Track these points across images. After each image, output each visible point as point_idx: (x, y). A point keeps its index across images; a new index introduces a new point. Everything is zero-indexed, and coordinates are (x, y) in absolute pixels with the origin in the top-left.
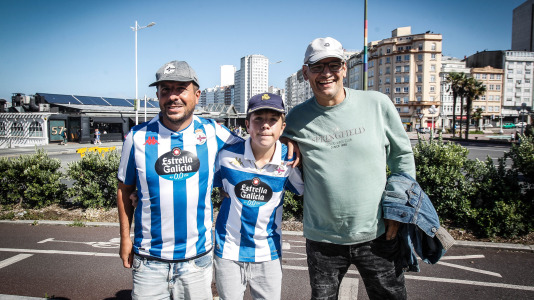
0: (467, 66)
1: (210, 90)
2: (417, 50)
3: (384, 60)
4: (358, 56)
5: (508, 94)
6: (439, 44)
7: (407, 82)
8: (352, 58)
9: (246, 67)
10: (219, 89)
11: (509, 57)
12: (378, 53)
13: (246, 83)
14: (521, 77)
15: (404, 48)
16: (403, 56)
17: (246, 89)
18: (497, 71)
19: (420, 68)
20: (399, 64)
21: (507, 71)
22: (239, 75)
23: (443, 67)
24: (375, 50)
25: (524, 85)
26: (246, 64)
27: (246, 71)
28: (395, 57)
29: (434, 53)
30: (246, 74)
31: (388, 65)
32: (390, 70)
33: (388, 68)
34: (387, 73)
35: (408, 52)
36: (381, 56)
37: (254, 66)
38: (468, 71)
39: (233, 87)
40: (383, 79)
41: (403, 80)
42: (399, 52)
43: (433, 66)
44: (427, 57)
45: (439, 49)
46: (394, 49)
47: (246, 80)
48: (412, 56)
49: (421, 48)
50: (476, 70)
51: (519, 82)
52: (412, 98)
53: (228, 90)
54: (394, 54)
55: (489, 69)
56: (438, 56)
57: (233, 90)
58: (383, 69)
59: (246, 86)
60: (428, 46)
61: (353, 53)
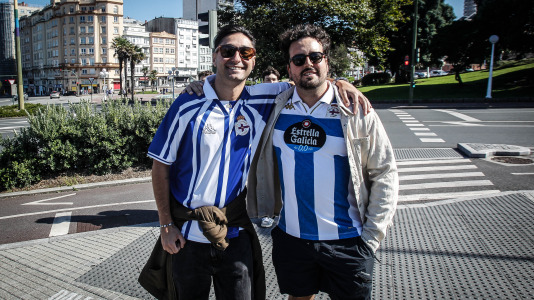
0: (147, 30)
2: (100, 11)
3: (67, 19)
4: (41, 13)
5: (181, 57)
6: (121, 7)
7: (92, 44)
8: (34, 14)
11: (180, 24)
12: (61, 11)
14: (189, 43)
15: (88, 8)
16: (86, 17)
18: (171, 36)
19: (104, 29)
20: (83, 25)
21: (179, 37)
23: (125, 31)
24: (58, 9)
25: (192, 50)
28: (78, 17)
29: (116, 16)
31: (72, 25)
32: (74, 31)
33: (72, 28)
34: (72, 33)
35: (91, 13)
36: (65, 15)
38: (147, 35)
40: (68, 39)
41: (88, 42)
42: (83, 13)
43: (117, 29)
44: (110, 19)
45: (121, 12)
46: (78, 8)
48: (96, 18)
49: (104, 10)
50: (154, 34)
51: (188, 47)
52: (98, 59)
54: (77, 14)
55: (164, 34)
56: (121, 19)
58: (67, 29)
60: (111, 8)
61: (36, 9)
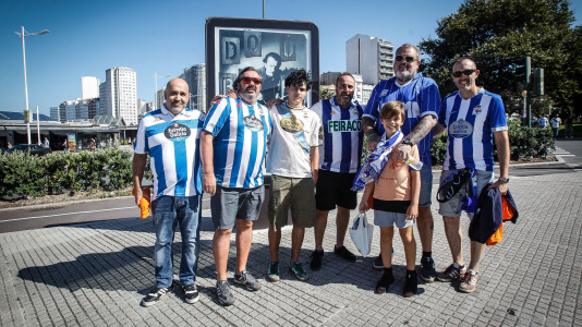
1: (70, 103)
9: (113, 80)
10: (81, 102)
13: (113, 96)
17: (113, 102)
22: (104, 88)
26: (112, 77)
27: (113, 83)
30: (113, 86)
37: (121, 78)
39: (98, 99)
47: (113, 92)
53: (92, 103)
57: (98, 104)
59: (113, 99)
